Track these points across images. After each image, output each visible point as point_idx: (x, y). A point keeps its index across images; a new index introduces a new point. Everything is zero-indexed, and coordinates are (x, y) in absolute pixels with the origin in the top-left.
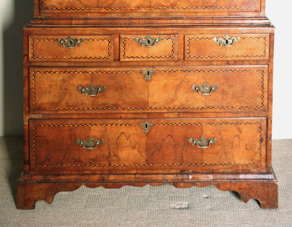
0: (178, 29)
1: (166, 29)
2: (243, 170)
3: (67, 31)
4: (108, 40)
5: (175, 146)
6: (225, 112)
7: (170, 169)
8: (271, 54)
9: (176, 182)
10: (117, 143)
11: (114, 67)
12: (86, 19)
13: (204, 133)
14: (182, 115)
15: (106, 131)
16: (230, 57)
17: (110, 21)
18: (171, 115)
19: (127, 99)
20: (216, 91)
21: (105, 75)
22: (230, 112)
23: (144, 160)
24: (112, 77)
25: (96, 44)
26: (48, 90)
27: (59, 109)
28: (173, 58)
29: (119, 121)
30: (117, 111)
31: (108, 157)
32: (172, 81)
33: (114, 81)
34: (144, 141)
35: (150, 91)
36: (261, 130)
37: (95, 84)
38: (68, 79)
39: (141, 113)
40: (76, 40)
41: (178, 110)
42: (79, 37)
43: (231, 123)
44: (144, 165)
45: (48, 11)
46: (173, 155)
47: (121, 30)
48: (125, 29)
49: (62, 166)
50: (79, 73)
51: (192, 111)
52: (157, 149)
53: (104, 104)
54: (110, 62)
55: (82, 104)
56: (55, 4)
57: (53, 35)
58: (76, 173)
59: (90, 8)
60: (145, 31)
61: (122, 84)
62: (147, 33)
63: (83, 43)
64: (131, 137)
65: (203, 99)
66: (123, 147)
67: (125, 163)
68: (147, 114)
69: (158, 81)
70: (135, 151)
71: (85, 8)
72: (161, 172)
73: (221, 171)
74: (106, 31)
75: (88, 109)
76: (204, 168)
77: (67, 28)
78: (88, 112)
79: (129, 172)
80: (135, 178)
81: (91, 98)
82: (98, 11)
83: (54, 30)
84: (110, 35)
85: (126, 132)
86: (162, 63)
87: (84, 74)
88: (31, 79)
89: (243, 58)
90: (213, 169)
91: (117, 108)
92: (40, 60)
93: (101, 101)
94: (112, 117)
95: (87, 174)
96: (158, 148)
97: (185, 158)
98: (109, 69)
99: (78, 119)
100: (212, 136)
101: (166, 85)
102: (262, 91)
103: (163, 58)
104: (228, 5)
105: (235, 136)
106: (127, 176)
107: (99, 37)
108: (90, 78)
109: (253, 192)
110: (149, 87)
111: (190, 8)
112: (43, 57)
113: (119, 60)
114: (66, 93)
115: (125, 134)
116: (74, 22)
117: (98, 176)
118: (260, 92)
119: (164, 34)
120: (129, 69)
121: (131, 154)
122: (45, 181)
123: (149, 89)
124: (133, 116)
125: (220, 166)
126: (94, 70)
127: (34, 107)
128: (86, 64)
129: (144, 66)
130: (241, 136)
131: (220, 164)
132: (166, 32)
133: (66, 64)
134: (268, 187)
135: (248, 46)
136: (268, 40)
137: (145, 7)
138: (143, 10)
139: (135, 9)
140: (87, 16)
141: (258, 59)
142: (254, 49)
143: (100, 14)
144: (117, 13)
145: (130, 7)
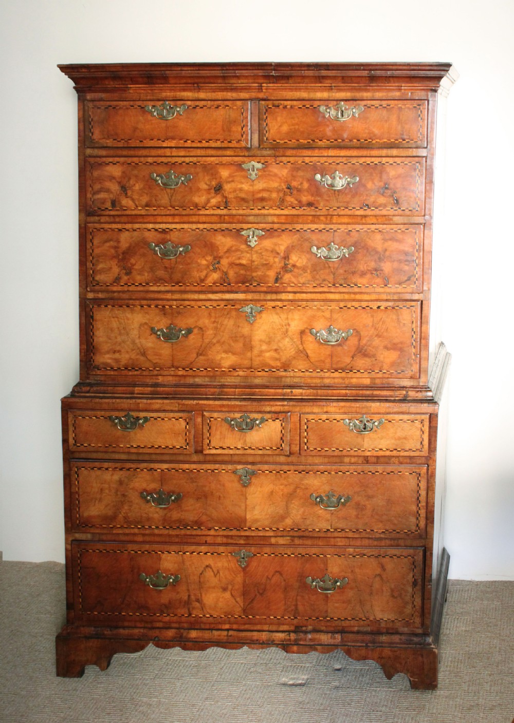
0: (291, 403)
1: (272, 403)
2: (387, 629)
3: (125, 404)
4: (186, 420)
5: (286, 589)
6: (362, 538)
7: (279, 624)
8: (432, 446)
9: (287, 644)
10: (200, 582)
11: (194, 463)
12: (156, 385)
13: (330, 569)
14: (297, 541)
15: (183, 562)
16: (369, 451)
17: (191, 389)
18: (281, 541)
19: (215, 514)
20: (348, 505)
21: (181, 475)
22: (369, 538)
23: (240, 609)
24: (191, 478)
25: (167, 425)
26: (98, 496)
27: (114, 526)
28: (282, 450)
29: (203, 547)
30: (199, 532)
31: (188, 603)
32: (282, 487)
33: (195, 484)
34: (239, 579)
35: (248, 502)
36: (415, 567)
37: (166, 488)
38: (126, 480)
39: (235, 536)
40: (138, 418)
41: (291, 533)
42: (142, 415)
43: (369, 554)
44: (240, 616)
45: (99, 371)
46: (283, 602)
47: (205, 405)
48: (211, 402)
49: (120, 613)
50: (142, 470)
51: (311, 534)
52: (258, 592)
53: (180, 521)
54: (190, 455)
55: (148, 519)
56: (109, 361)
57: (105, 410)
58: (143, 625)
59: (161, 369)
60: (241, 406)
61: (207, 489)
62: (244, 409)
63: (147, 423)
64: (221, 574)
65: (328, 516)
66: (209, 587)
67: (212, 612)
68: (245, 538)
69: (261, 487)
70: (227, 595)
71: (154, 369)
72: (266, 627)
73: (356, 629)
74: (183, 404)
75: (157, 527)
76: (329, 624)
77: (125, 400)
78: (156, 531)
79: (220, 627)
80: (227, 636)
81: (161, 510)
82: (172, 373)
83: (106, 403)
84: (188, 412)
85: (212, 565)
86: (266, 459)
87: (150, 472)
88: (73, 479)
89: (388, 453)
90: (343, 627)
91: (199, 528)
92: (85, 449)
93: (175, 515)
94: (193, 541)
95: (158, 628)
96: (261, 592)
97: (300, 608)
98: (186, 466)
99: (144, 542)
100: (340, 574)
101: (272, 492)
102: (418, 506)
103: (267, 449)
104: (370, 367)
105: (376, 576)
106: (216, 633)
107: (172, 415)
108: (159, 479)
109: (401, 663)
110: (247, 495)
111: (311, 370)
112: (90, 445)
113: (201, 452)
114: (124, 501)
115: (211, 568)
116: (137, 390)
117: (173, 630)
118: (414, 508)
119: (269, 412)
120: (217, 466)
121: (221, 600)
122: (97, 636)
123: (246, 499)
124: (225, 540)
125: (352, 622)
126: (165, 466)
127: (78, 522)
128: (154, 457)
129: (239, 463)
130: (384, 576)
131: (353, 619)
132: (273, 409)
133: (123, 457)
134: (422, 656)
135: (396, 433)
136: (427, 423)
137: (244, 368)
138: (241, 373)
139: (228, 370)
140: (157, 381)
141: (412, 454)
142: (405, 438)
143: (177, 378)
144: (202, 376)
145: (221, 368)
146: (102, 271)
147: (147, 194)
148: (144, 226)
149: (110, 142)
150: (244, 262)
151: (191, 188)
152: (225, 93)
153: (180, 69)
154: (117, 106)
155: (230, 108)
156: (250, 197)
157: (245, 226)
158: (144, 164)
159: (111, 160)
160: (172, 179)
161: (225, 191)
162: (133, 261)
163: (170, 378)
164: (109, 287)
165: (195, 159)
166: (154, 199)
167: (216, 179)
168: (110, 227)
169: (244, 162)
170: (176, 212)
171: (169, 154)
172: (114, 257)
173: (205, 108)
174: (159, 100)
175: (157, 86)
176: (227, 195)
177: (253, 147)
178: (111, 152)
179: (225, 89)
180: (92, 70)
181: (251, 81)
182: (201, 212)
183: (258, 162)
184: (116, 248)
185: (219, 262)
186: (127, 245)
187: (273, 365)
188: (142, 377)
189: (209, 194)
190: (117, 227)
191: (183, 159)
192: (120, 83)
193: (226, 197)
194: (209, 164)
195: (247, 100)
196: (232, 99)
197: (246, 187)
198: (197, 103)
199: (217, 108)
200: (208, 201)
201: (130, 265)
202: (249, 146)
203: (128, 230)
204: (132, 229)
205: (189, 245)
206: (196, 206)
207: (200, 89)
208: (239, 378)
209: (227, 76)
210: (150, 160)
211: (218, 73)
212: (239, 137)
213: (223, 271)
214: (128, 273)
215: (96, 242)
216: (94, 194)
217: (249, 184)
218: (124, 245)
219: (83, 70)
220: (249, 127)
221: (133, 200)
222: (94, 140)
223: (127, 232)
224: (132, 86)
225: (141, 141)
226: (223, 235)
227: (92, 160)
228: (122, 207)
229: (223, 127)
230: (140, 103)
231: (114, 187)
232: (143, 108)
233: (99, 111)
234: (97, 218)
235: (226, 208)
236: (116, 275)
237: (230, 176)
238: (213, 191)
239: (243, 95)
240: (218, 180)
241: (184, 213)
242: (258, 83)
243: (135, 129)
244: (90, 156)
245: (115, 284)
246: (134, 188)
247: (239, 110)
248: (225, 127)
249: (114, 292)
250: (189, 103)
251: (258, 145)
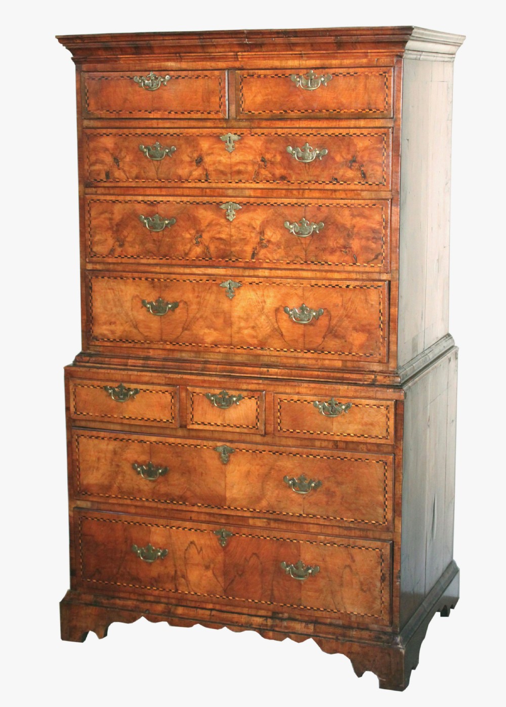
0: (266, 382)
1: (248, 381)
2: (358, 623)
3: (119, 375)
4: (171, 393)
5: (262, 572)
6: (333, 526)
7: (258, 609)
8: (399, 434)
9: (264, 629)
10: (185, 558)
11: (179, 437)
12: (147, 358)
13: (302, 557)
14: (273, 525)
15: (170, 536)
16: (338, 435)
17: (178, 364)
18: (259, 523)
19: (198, 490)
20: (319, 490)
21: (168, 449)
22: (339, 527)
23: (221, 589)
24: (177, 453)
25: (154, 398)
26: (96, 465)
27: (110, 496)
28: (257, 429)
29: (188, 523)
30: (184, 508)
31: (174, 578)
32: (258, 467)
33: (180, 459)
34: (220, 558)
35: (228, 479)
36: (383, 561)
37: (155, 461)
38: (120, 450)
39: (217, 514)
40: (129, 390)
41: (267, 515)
42: (133, 386)
43: (340, 543)
44: (221, 597)
45: (97, 342)
46: (260, 586)
47: (188, 379)
48: (193, 377)
49: (116, 583)
50: (133, 441)
51: (284, 518)
52: (238, 573)
53: (167, 495)
54: (176, 429)
55: (139, 491)
56: (106, 332)
57: (101, 380)
58: (136, 597)
59: (152, 342)
60: (220, 382)
61: (190, 464)
62: (223, 386)
63: (137, 395)
64: (204, 551)
65: (300, 500)
66: (193, 564)
67: (197, 590)
68: (225, 517)
69: (239, 466)
70: (209, 573)
71: (145, 341)
72: (245, 611)
73: (328, 621)
74: (169, 378)
75: (147, 500)
76: (302, 612)
77: (118, 371)
78: (147, 504)
79: (204, 605)
80: (210, 615)
81: (150, 483)
82: (161, 347)
83: (102, 373)
84: (174, 385)
85: (196, 542)
86: (244, 437)
87: (140, 444)
88: (74, 446)
89: (356, 439)
90: (316, 617)
91: (184, 503)
92: (84, 418)
93: (163, 489)
94: (179, 516)
95: (149, 601)
96: (240, 573)
97: (276, 593)
98: (172, 440)
99: (136, 514)
100: (312, 562)
101: (249, 472)
102: (385, 496)
103: (244, 428)
104: (340, 349)
105: (346, 566)
106: (200, 611)
107: (158, 388)
108: (148, 451)
109: (369, 661)
110: (227, 473)
111: (285, 350)
112: (88, 414)
113: (185, 426)
114: (118, 471)
115: (195, 545)
116: (130, 362)
117: (163, 605)
118: (381, 498)
119: (246, 390)
120: (199, 442)
121: (204, 578)
122: (95, 604)
123: (226, 477)
124: (207, 518)
125: (324, 612)
126: (153, 439)
127: (79, 489)
128: (144, 429)
129: (220, 440)
130: (353, 568)
131: (325, 610)
132: (250, 387)
133: (118, 427)
134: (389, 655)
135: (363, 418)
136: (392, 410)
137: (225, 345)
138: (222, 350)
139: (210, 346)
140: (149, 354)
141: (379, 441)
142: (372, 424)
143: (165, 352)
144: (187, 351)
145: (204, 344)
146: (100, 242)
147: (136, 166)
148: (135, 198)
149: (103, 114)
150: (223, 236)
151: (175, 160)
152: (204, 63)
153: (162, 38)
154: (109, 77)
155: (209, 78)
156: (228, 170)
157: (224, 200)
158: (134, 135)
159: (104, 131)
160: (158, 150)
161: (205, 163)
162: (125, 233)
163: (160, 352)
164: (105, 259)
165: (178, 130)
166: (142, 171)
167: (197, 151)
168: (105, 198)
169: (222, 134)
170: (163, 185)
171: (155, 126)
172: (109, 229)
173: (186, 78)
174: (146, 71)
175: (143, 56)
176: (207, 168)
177: (231, 118)
178: (105, 124)
179: (204, 59)
180: (86, 41)
181: (227, 50)
182: (185, 185)
183: (235, 134)
184: (111, 219)
185: (201, 236)
186: (121, 217)
187: (251, 342)
188: (135, 349)
189: (191, 166)
190: (111, 199)
191: (167, 130)
192: (112, 53)
193: (206, 170)
194: (191, 136)
195: (224, 69)
196: (210, 68)
197: (224, 159)
198: (180, 73)
199: (197, 78)
200: (190, 174)
201: (123, 237)
202: (227, 117)
203: (120, 202)
204: (124, 201)
205: (175, 218)
206: (180, 178)
207: (181, 59)
208: (221, 354)
209: (205, 45)
210: (139, 131)
211: (197, 42)
212: (218, 108)
213: (205, 245)
214: (121, 246)
215: (93, 213)
216: (91, 165)
217: (227, 156)
218: (117, 217)
219: (78, 41)
220: (227, 97)
221: (124, 171)
222: (89, 111)
223: (120, 204)
224: (121, 56)
225: (131, 113)
226: (205, 209)
227: (88, 131)
228: (114, 179)
229: (203, 98)
230: (128, 74)
231: (108, 159)
232: (132, 78)
233: (94, 82)
234: (94, 190)
235: (206, 181)
236: (111, 247)
237: (210, 148)
238: (194, 163)
239: (221, 64)
240: (199, 152)
241: (169, 185)
242: (234, 52)
243: (125, 100)
244: (87, 128)
245: (110, 256)
246: (125, 160)
247: (217, 80)
248: (205, 98)
249: (109, 264)
250: (172, 73)
251: (235, 116)
